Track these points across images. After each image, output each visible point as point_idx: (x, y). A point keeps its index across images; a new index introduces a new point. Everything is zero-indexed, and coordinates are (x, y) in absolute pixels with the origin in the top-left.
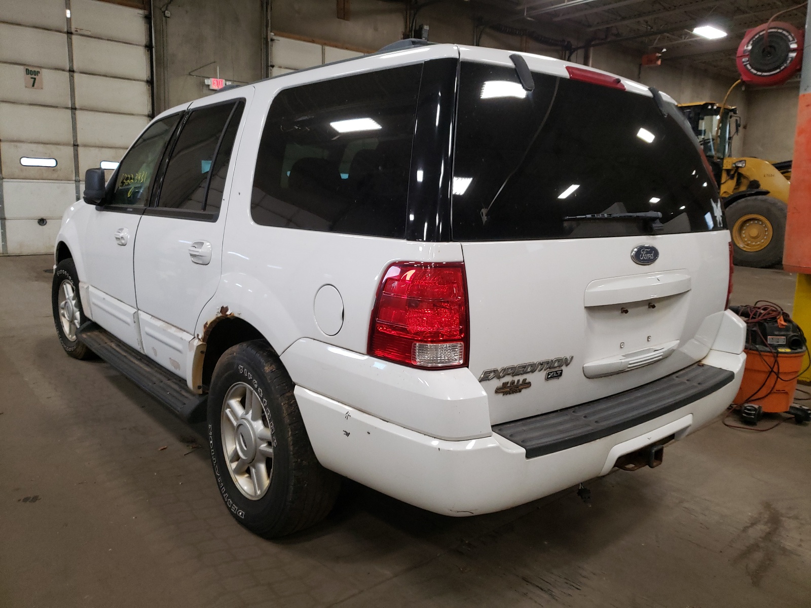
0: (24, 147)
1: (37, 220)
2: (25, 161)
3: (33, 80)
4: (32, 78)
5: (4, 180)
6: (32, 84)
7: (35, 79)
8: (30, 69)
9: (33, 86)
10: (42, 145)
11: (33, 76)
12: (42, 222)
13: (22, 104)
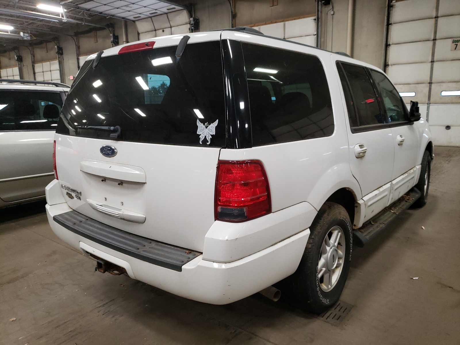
0: (444, 85)
1: (445, 127)
2: (444, 93)
3: (456, 45)
4: (455, 45)
5: (431, 104)
6: (455, 48)
7: (457, 45)
8: (455, 39)
9: (455, 49)
10: (455, 83)
11: (456, 43)
12: (448, 127)
13: (447, 61)
